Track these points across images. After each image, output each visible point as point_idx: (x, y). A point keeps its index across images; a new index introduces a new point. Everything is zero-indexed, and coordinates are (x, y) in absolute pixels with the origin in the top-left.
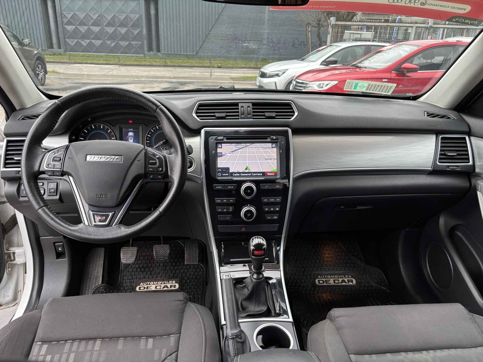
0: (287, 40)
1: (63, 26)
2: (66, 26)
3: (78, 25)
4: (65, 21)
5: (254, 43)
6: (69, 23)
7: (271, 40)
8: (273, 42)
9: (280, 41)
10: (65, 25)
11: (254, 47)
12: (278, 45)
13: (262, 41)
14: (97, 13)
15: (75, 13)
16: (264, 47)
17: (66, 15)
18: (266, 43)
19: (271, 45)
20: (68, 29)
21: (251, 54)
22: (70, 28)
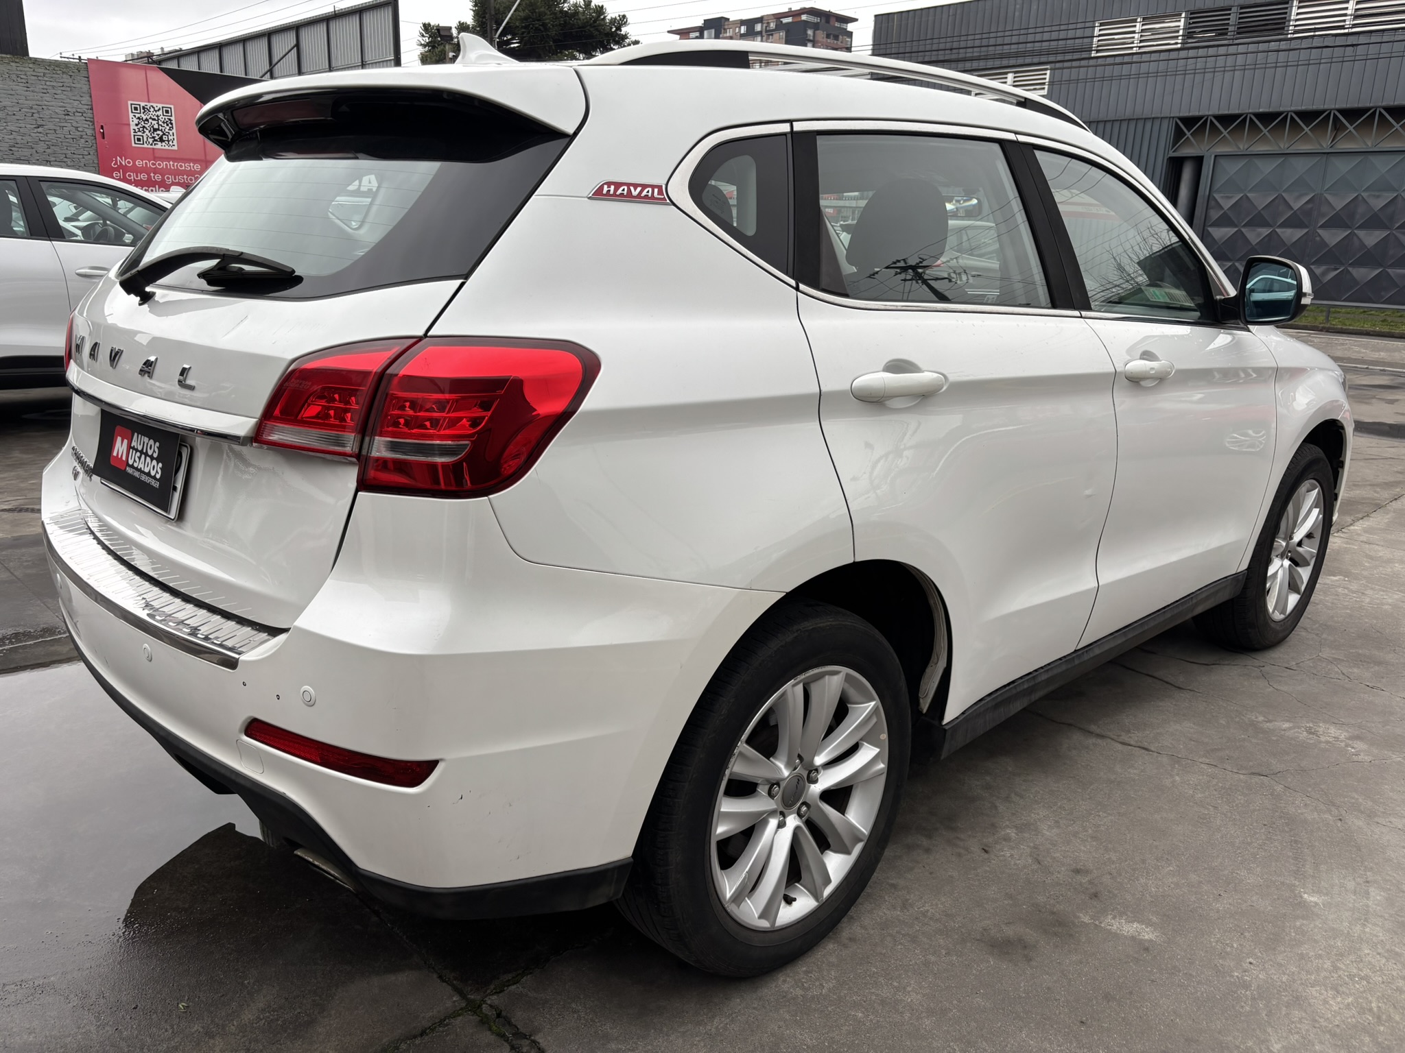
1: (1206, 227)
2: (1210, 229)
4: (1215, 215)
6: (1224, 220)
10: (1211, 225)
14: (1306, 194)
15: (1247, 197)
17: (1220, 200)
22: (1221, 233)
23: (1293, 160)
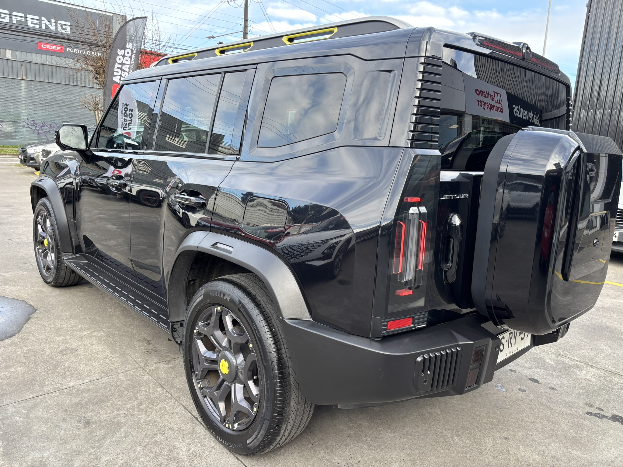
0: (54, 123)
5: (9, 125)
7: (32, 122)
8: (35, 124)
9: (45, 124)
11: (9, 129)
12: (43, 128)
13: (20, 123)
16: (24, 129)
18: (27, 125)
19: (34, 128)
21: (6, 138)
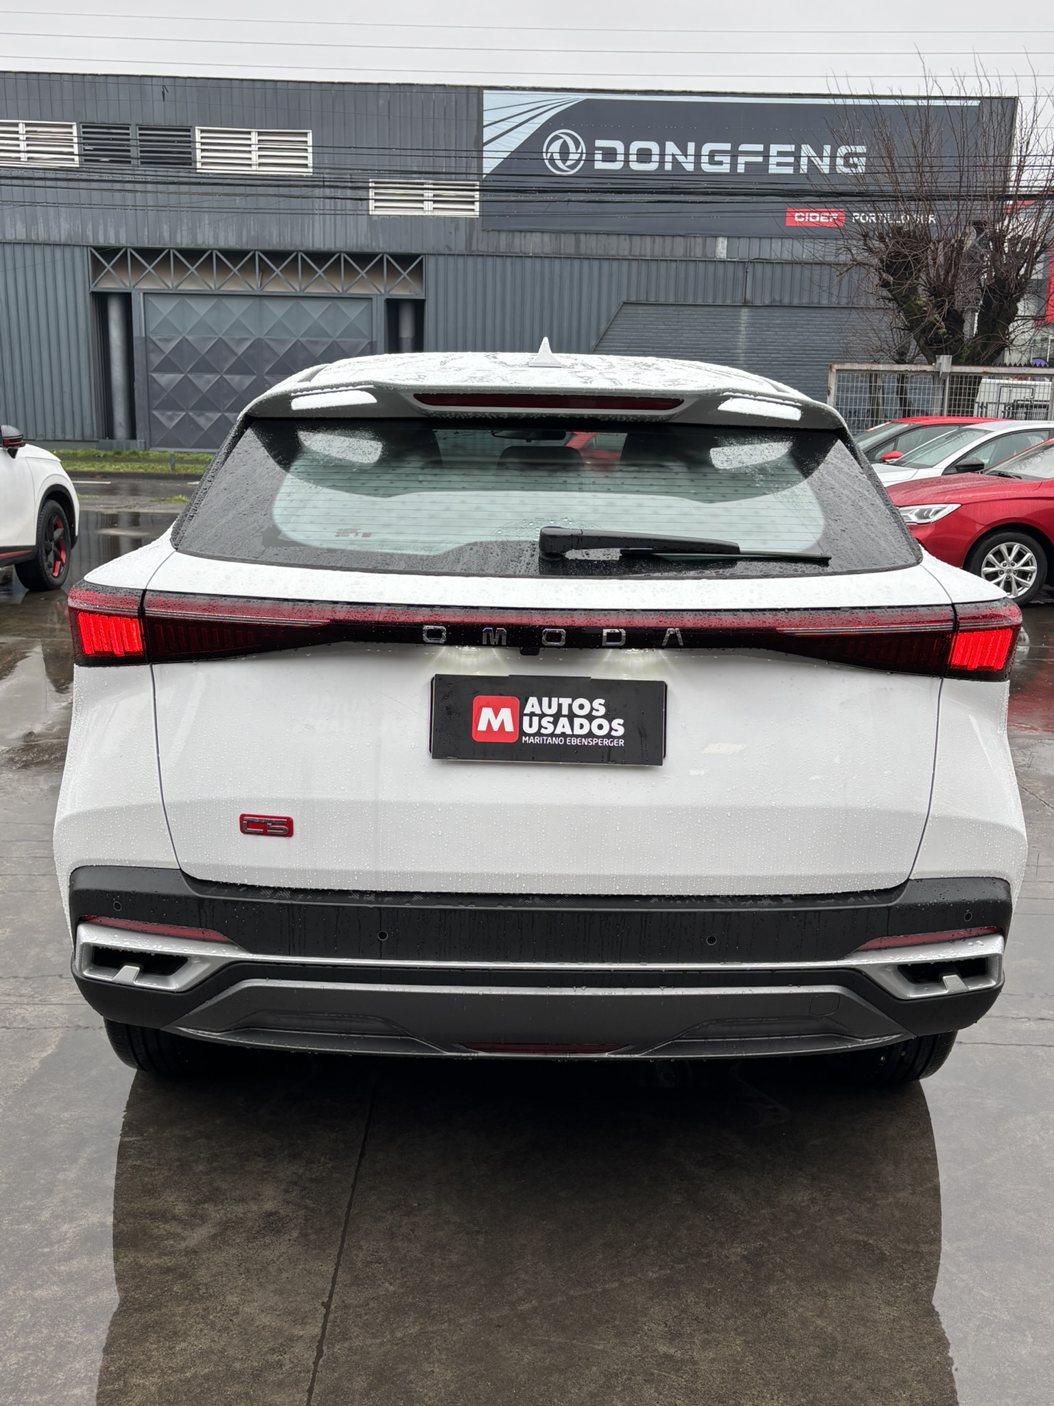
1: (150, 373)
2: (154, 375)
3: (190, 372)
4: (156, 359)
6: (168, 366)
10: (156, 370)
14: (248, 339)
15: (187, 340)
17: (159, 344)
20: (161, 384)
22: (166, 379)
23: (228, 303)
